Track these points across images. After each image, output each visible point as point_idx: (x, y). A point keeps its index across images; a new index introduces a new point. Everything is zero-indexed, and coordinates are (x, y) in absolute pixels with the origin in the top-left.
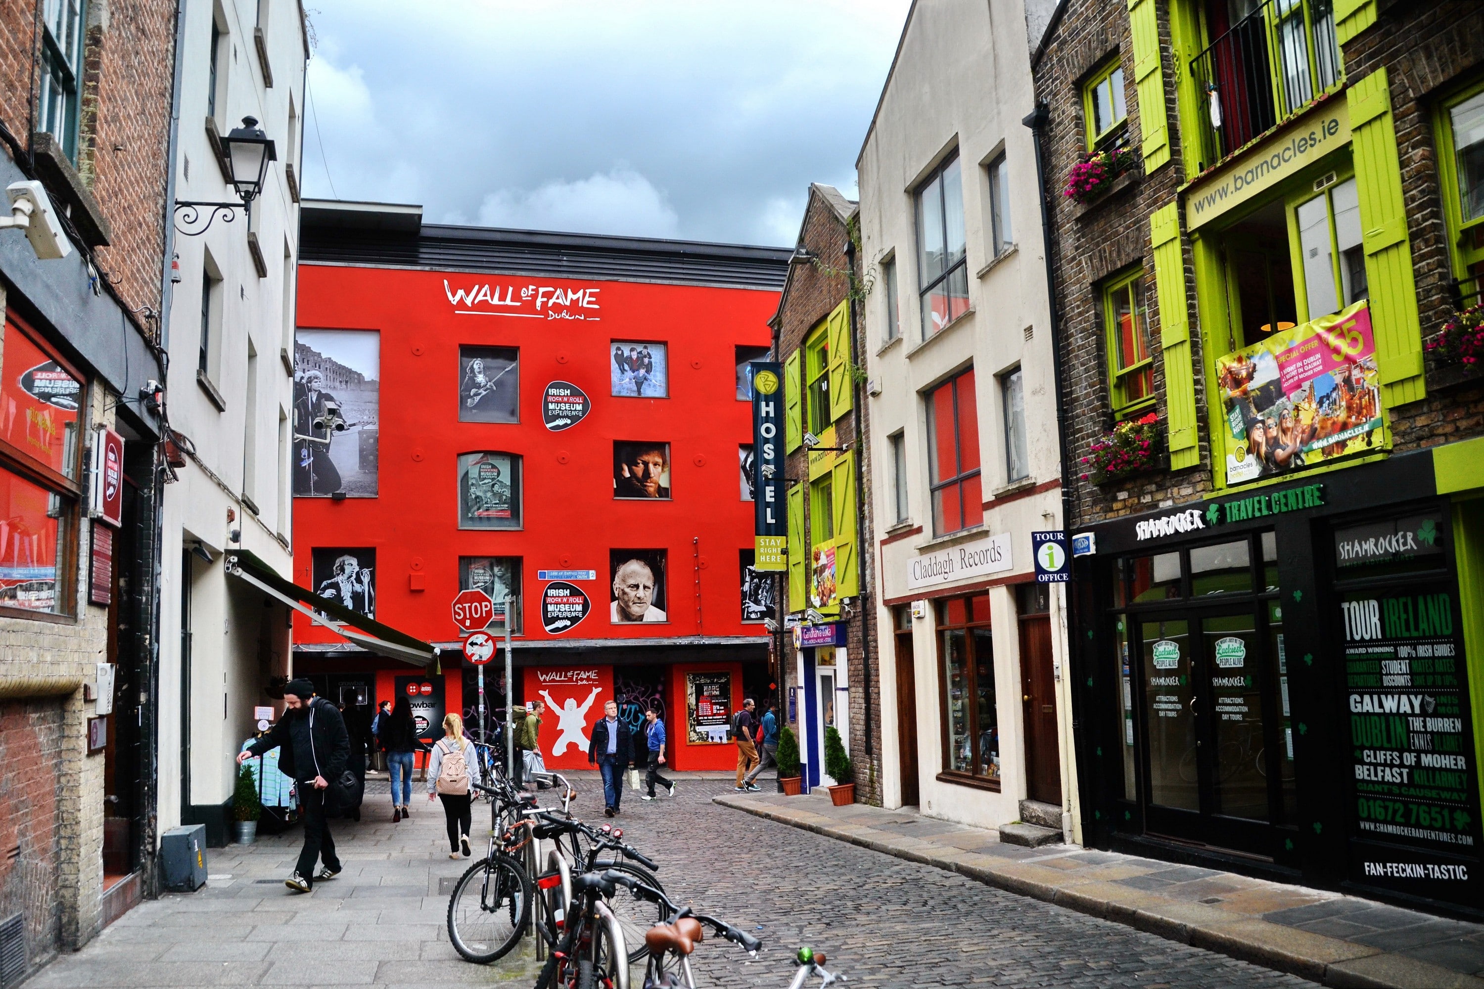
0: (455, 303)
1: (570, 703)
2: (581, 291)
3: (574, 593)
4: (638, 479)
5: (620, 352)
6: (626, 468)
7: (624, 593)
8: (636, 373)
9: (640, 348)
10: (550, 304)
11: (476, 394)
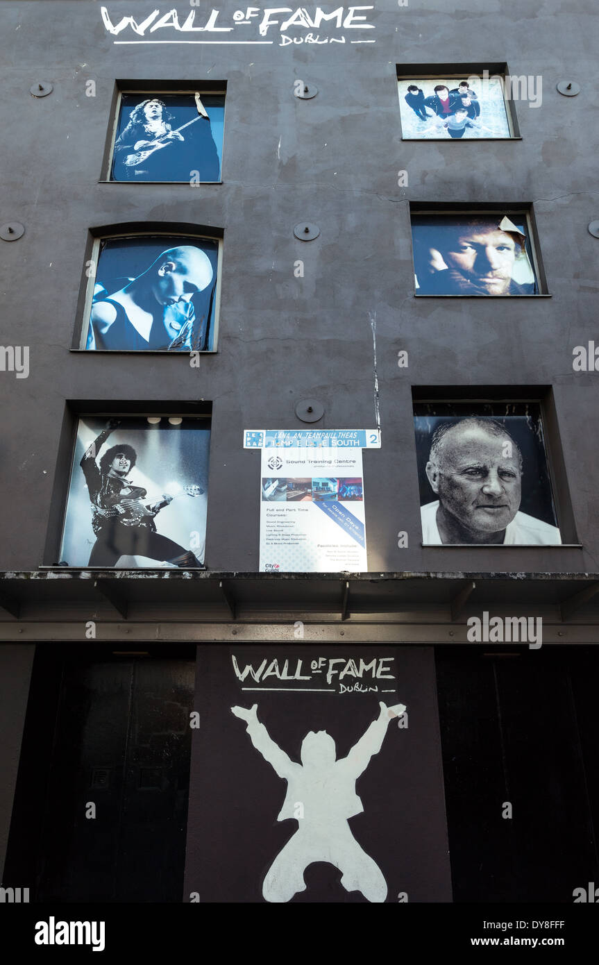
0: (115, 31)
1: (318, 743)
2: (340, 10)
4: (464, 272)
5: (416, 93)
6: (437, 255)
7: (453, 485)
8: (449, 119)
9: (453, 85)
10: (285, 27)
11: (143, 149)
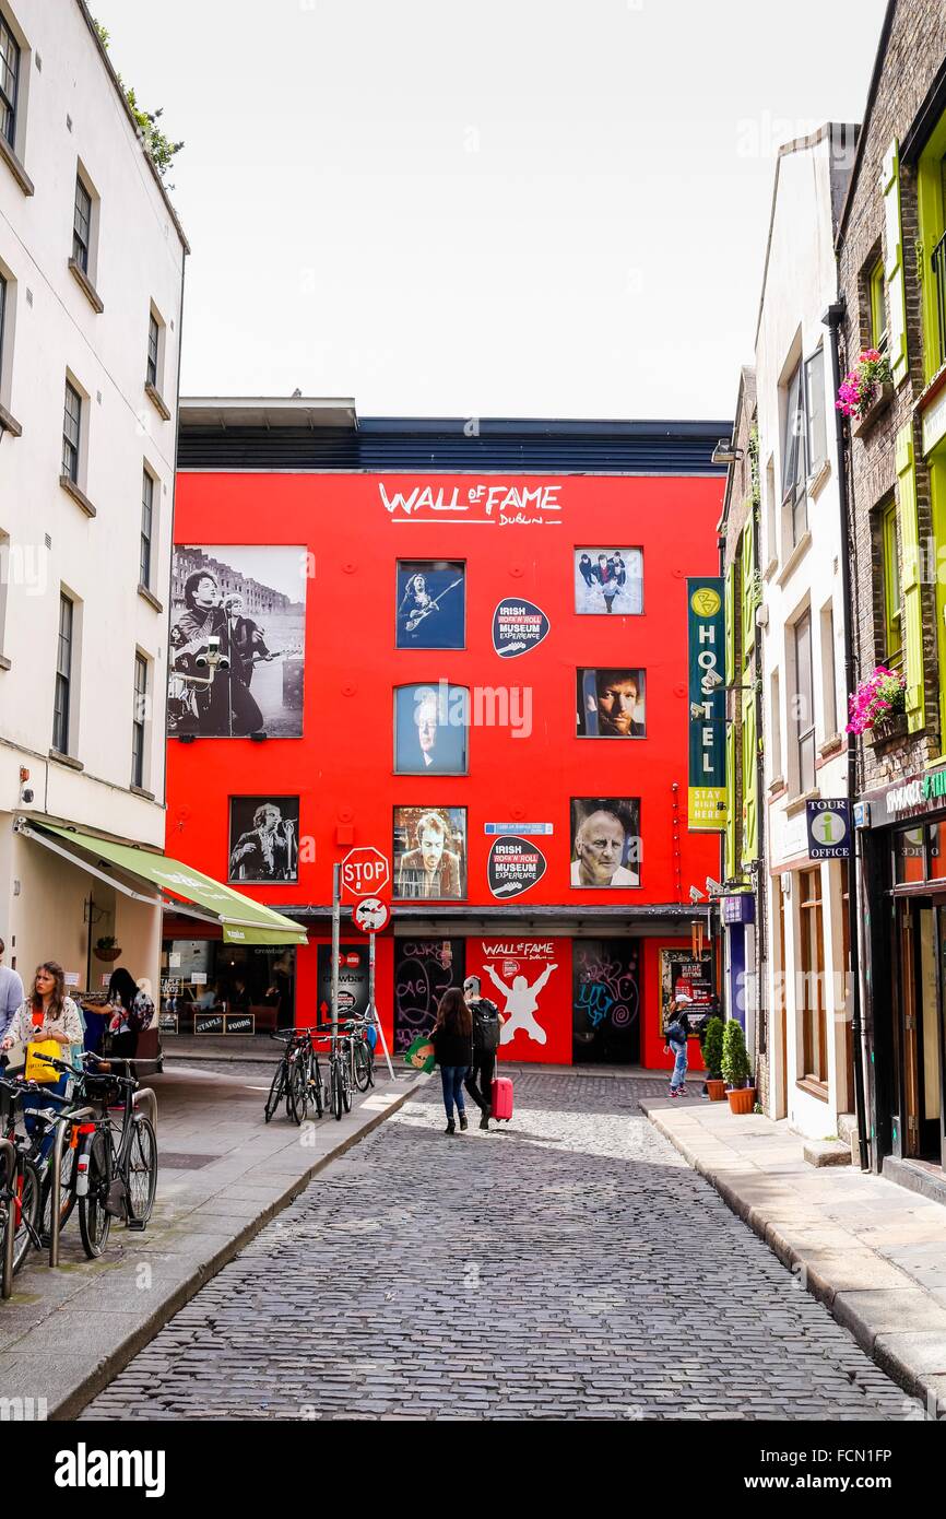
0: (391, 510)
1: (520, 982)
2: (539, 490)
3: (527, 850)
4: (605, 713)
5: (586, 560)
7: (588, 850)
8: (606, 585)
10: (502, 507)
